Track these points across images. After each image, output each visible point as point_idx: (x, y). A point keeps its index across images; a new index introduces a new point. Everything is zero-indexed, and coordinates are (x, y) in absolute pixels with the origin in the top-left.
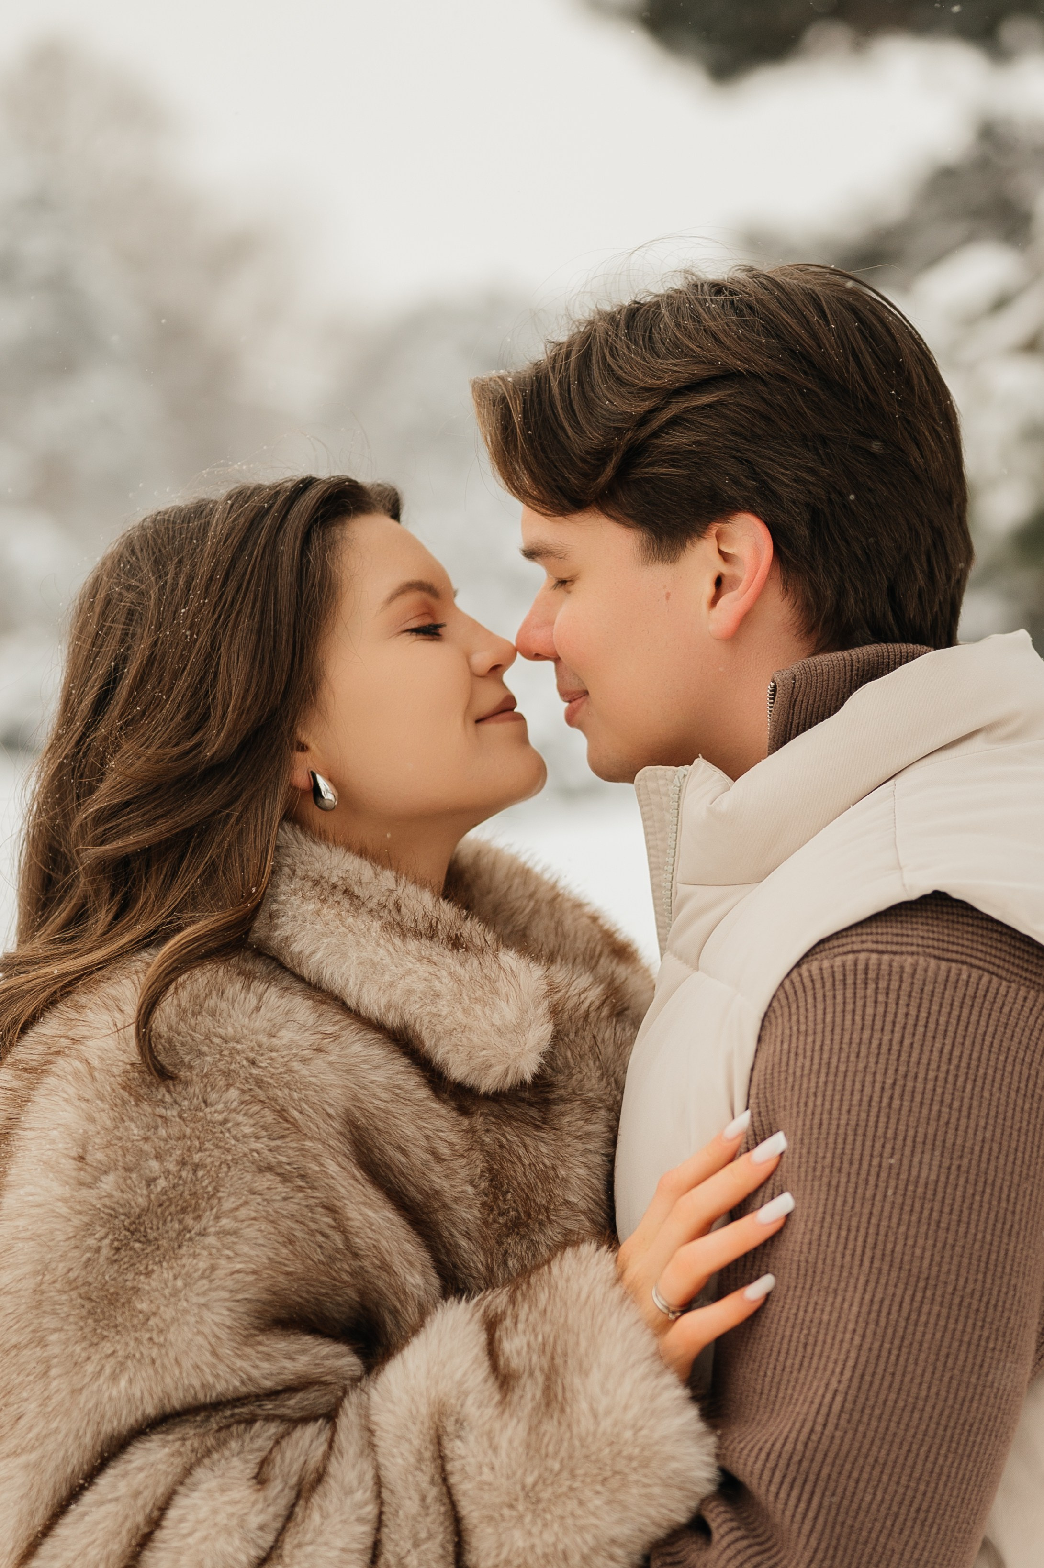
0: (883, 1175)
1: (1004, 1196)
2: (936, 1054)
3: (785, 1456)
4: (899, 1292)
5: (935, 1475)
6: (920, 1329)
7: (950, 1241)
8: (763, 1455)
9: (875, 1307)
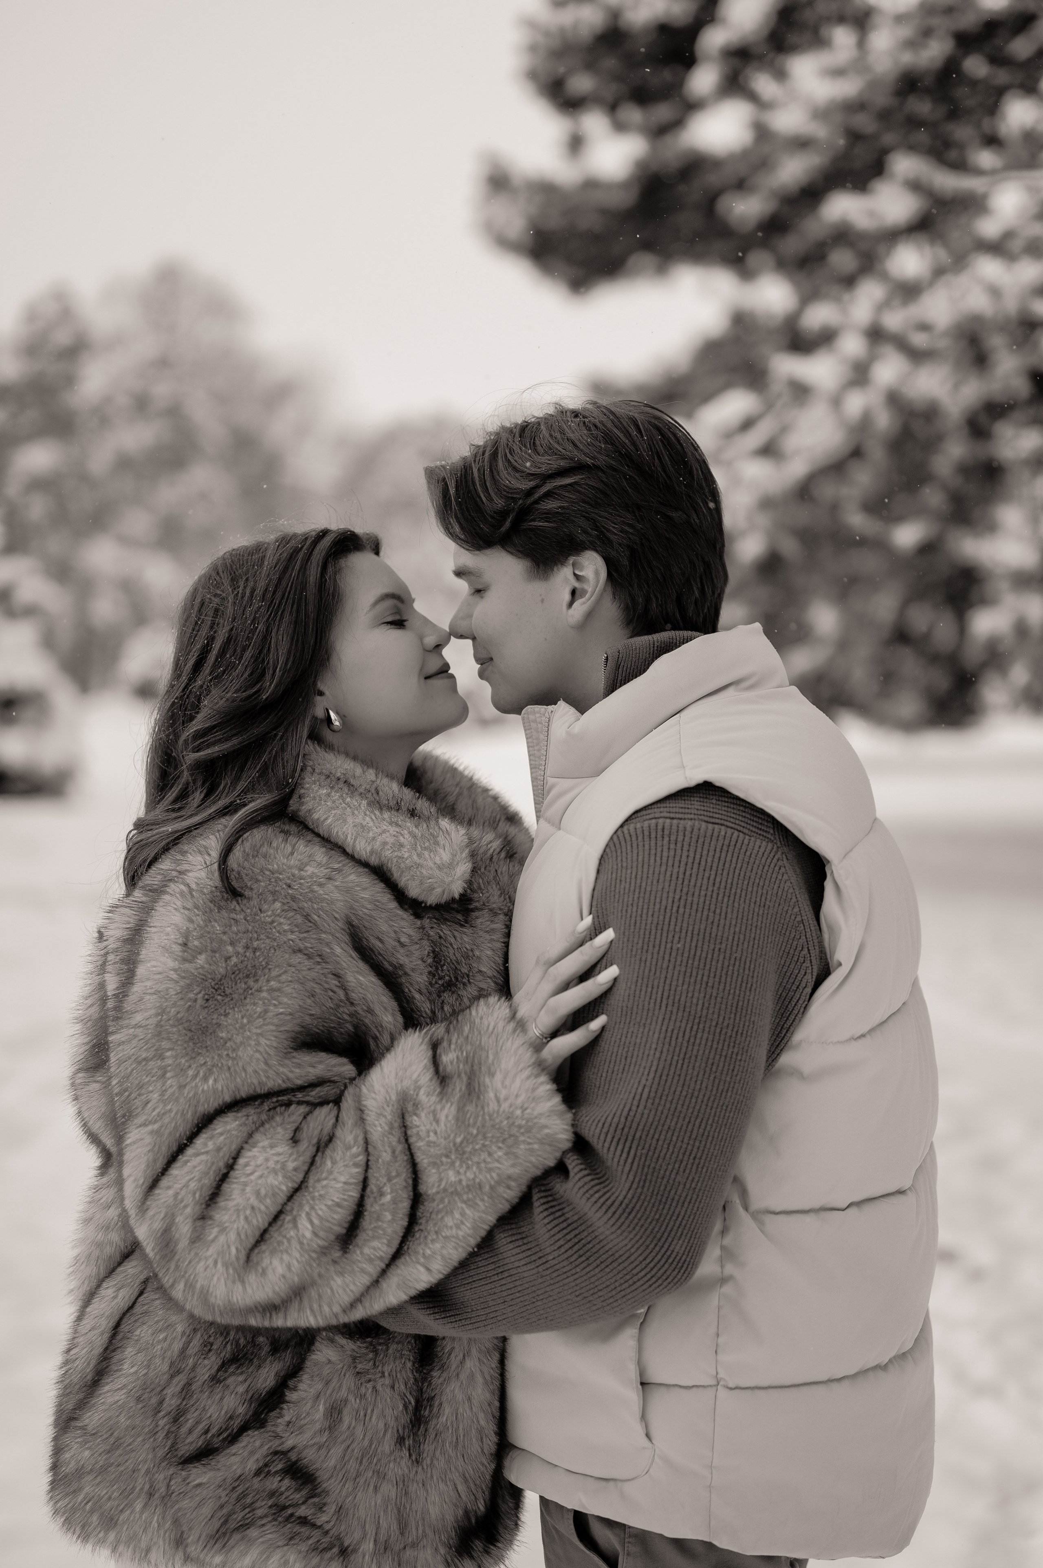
0: (674, 954)
1: (747, 967)
2: (705, 881)
3: (614, 1125)
4: (683, 1025)
5: (705, 1137)
6: (696, 1048)
7: (714, 994)
8: (600, 1125)
9: (669, 1034)
